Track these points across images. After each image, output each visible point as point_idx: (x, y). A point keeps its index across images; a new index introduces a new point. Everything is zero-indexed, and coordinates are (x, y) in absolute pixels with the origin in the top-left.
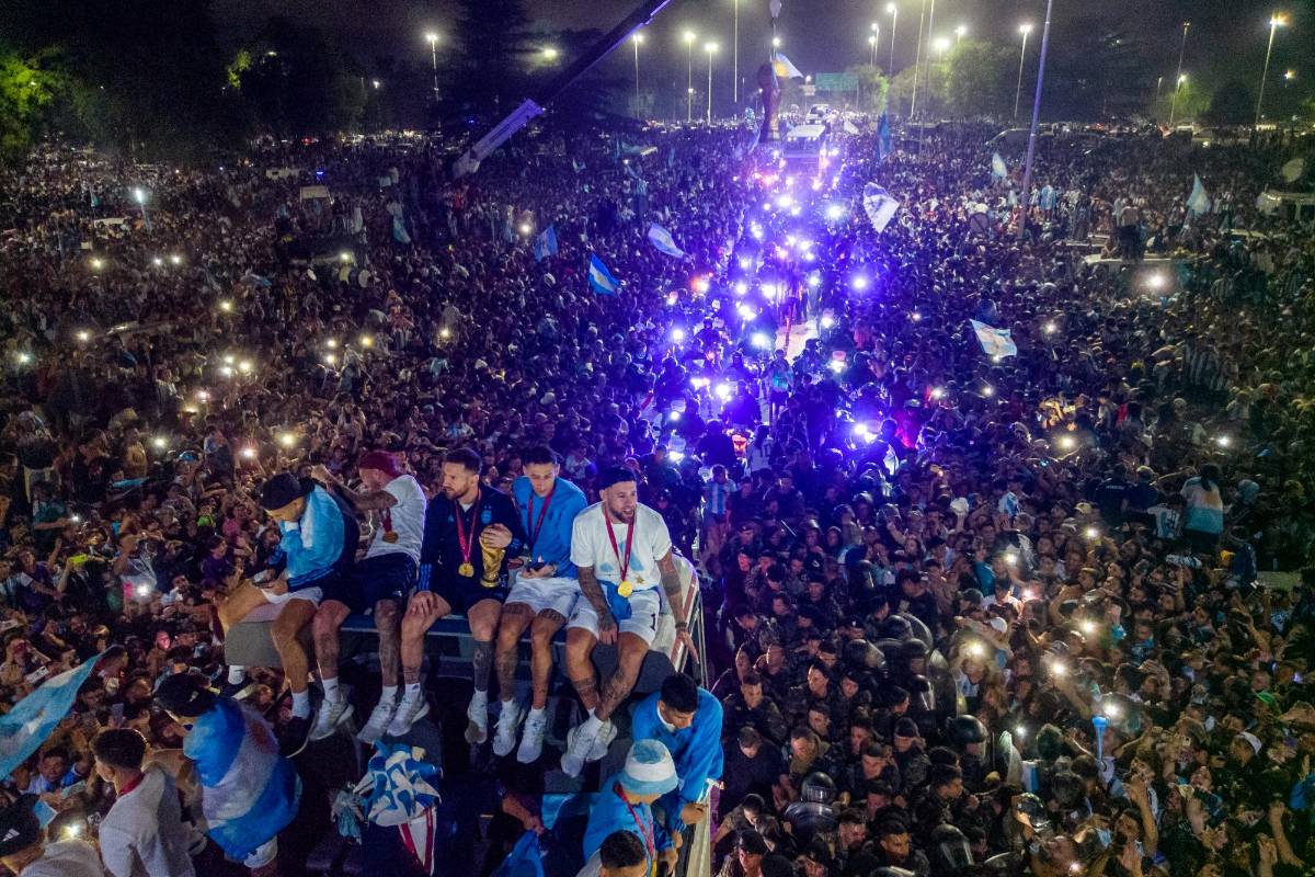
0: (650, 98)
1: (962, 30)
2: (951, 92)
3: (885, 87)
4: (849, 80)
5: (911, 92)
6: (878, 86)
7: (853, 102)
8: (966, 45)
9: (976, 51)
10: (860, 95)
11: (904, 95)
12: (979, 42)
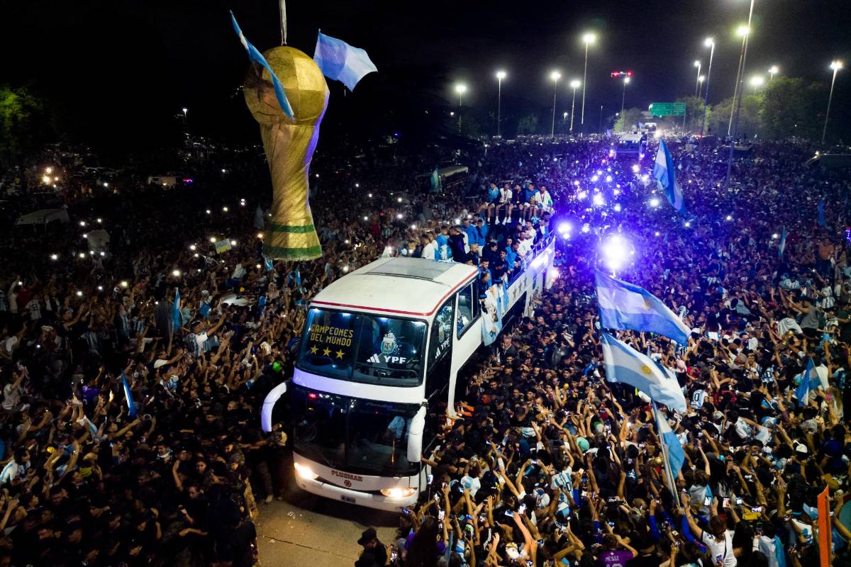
0: (535, 120)
1: (774, 70)
2: (763, 118)
3: (708, 112)
4: (679, 108)
5: (729, 117)
6: (702, 113)
7: (681, 125)
8: (779, 80)
9: (788, 84)
10: (686, 119)
11: (723, 120)
12: (790, 77)
